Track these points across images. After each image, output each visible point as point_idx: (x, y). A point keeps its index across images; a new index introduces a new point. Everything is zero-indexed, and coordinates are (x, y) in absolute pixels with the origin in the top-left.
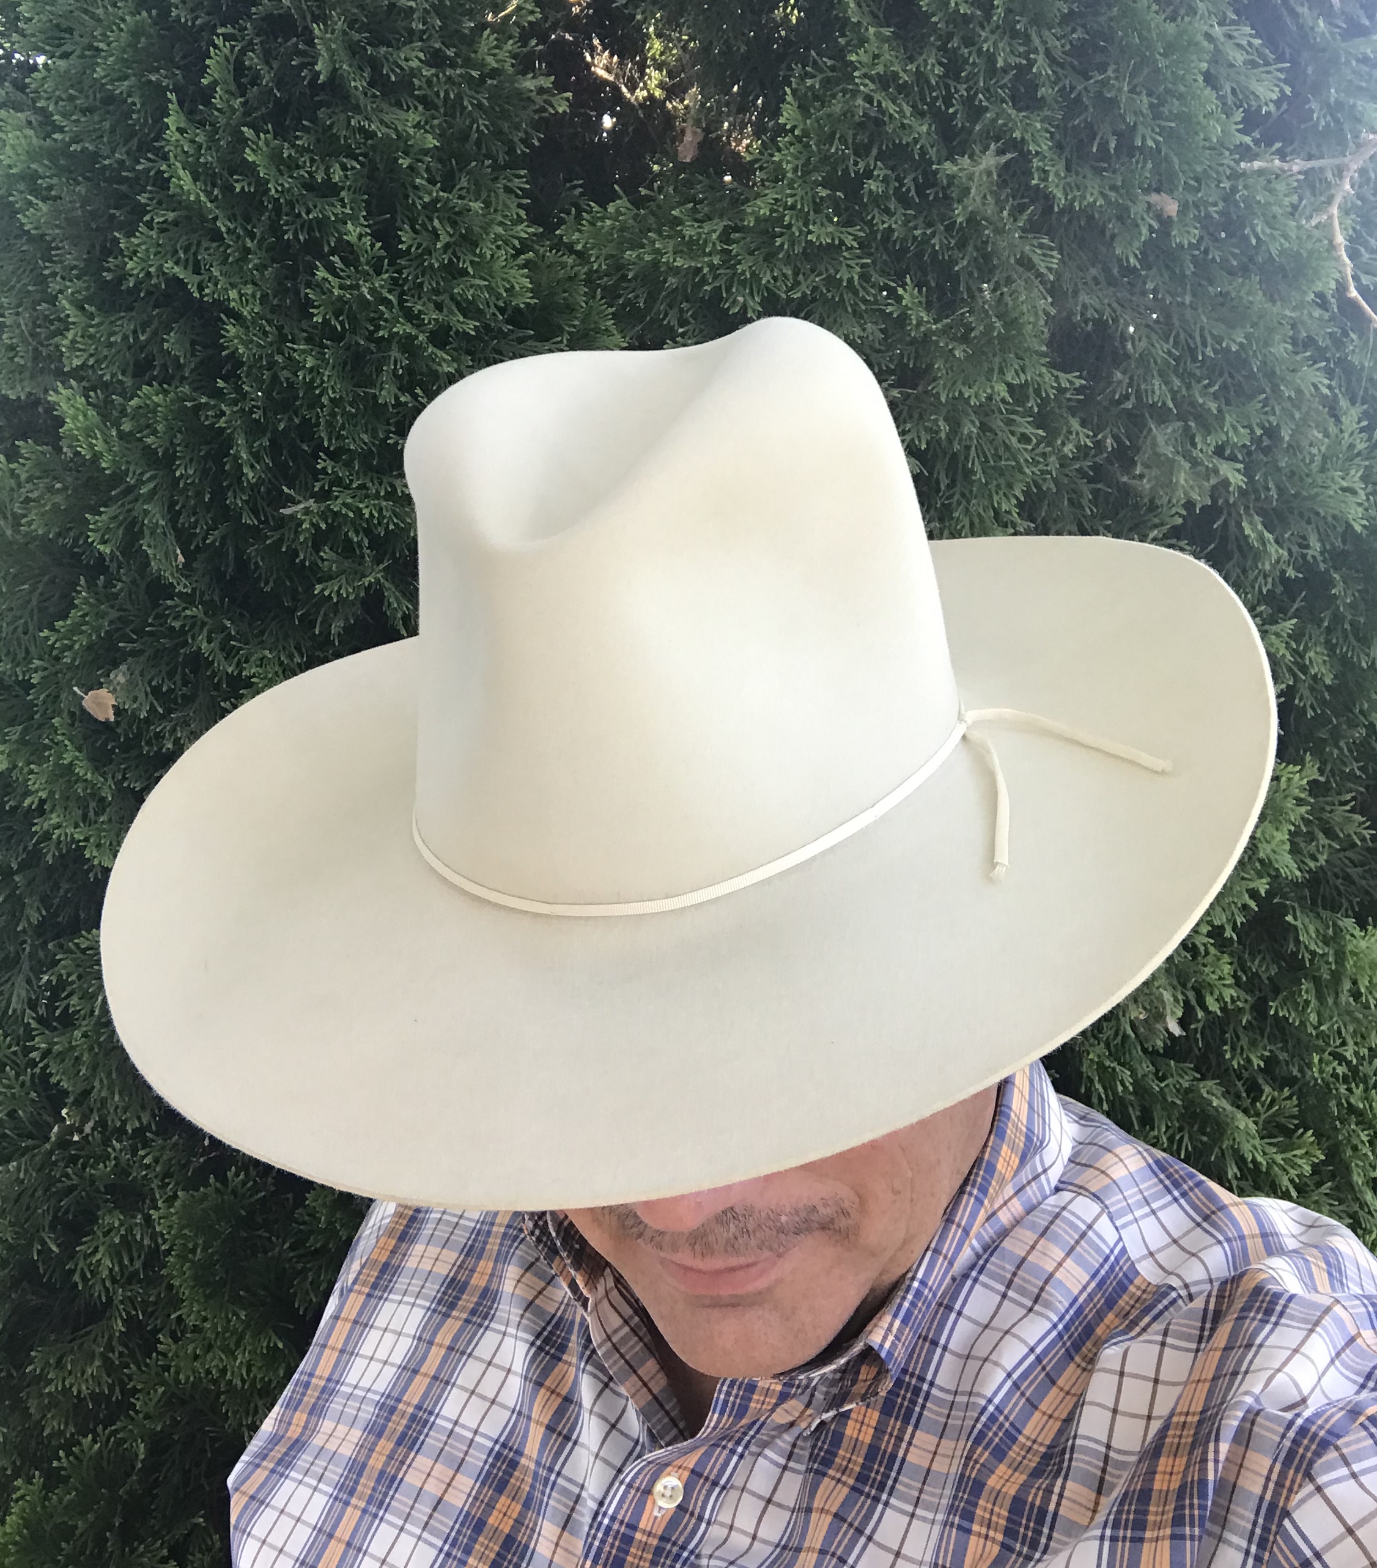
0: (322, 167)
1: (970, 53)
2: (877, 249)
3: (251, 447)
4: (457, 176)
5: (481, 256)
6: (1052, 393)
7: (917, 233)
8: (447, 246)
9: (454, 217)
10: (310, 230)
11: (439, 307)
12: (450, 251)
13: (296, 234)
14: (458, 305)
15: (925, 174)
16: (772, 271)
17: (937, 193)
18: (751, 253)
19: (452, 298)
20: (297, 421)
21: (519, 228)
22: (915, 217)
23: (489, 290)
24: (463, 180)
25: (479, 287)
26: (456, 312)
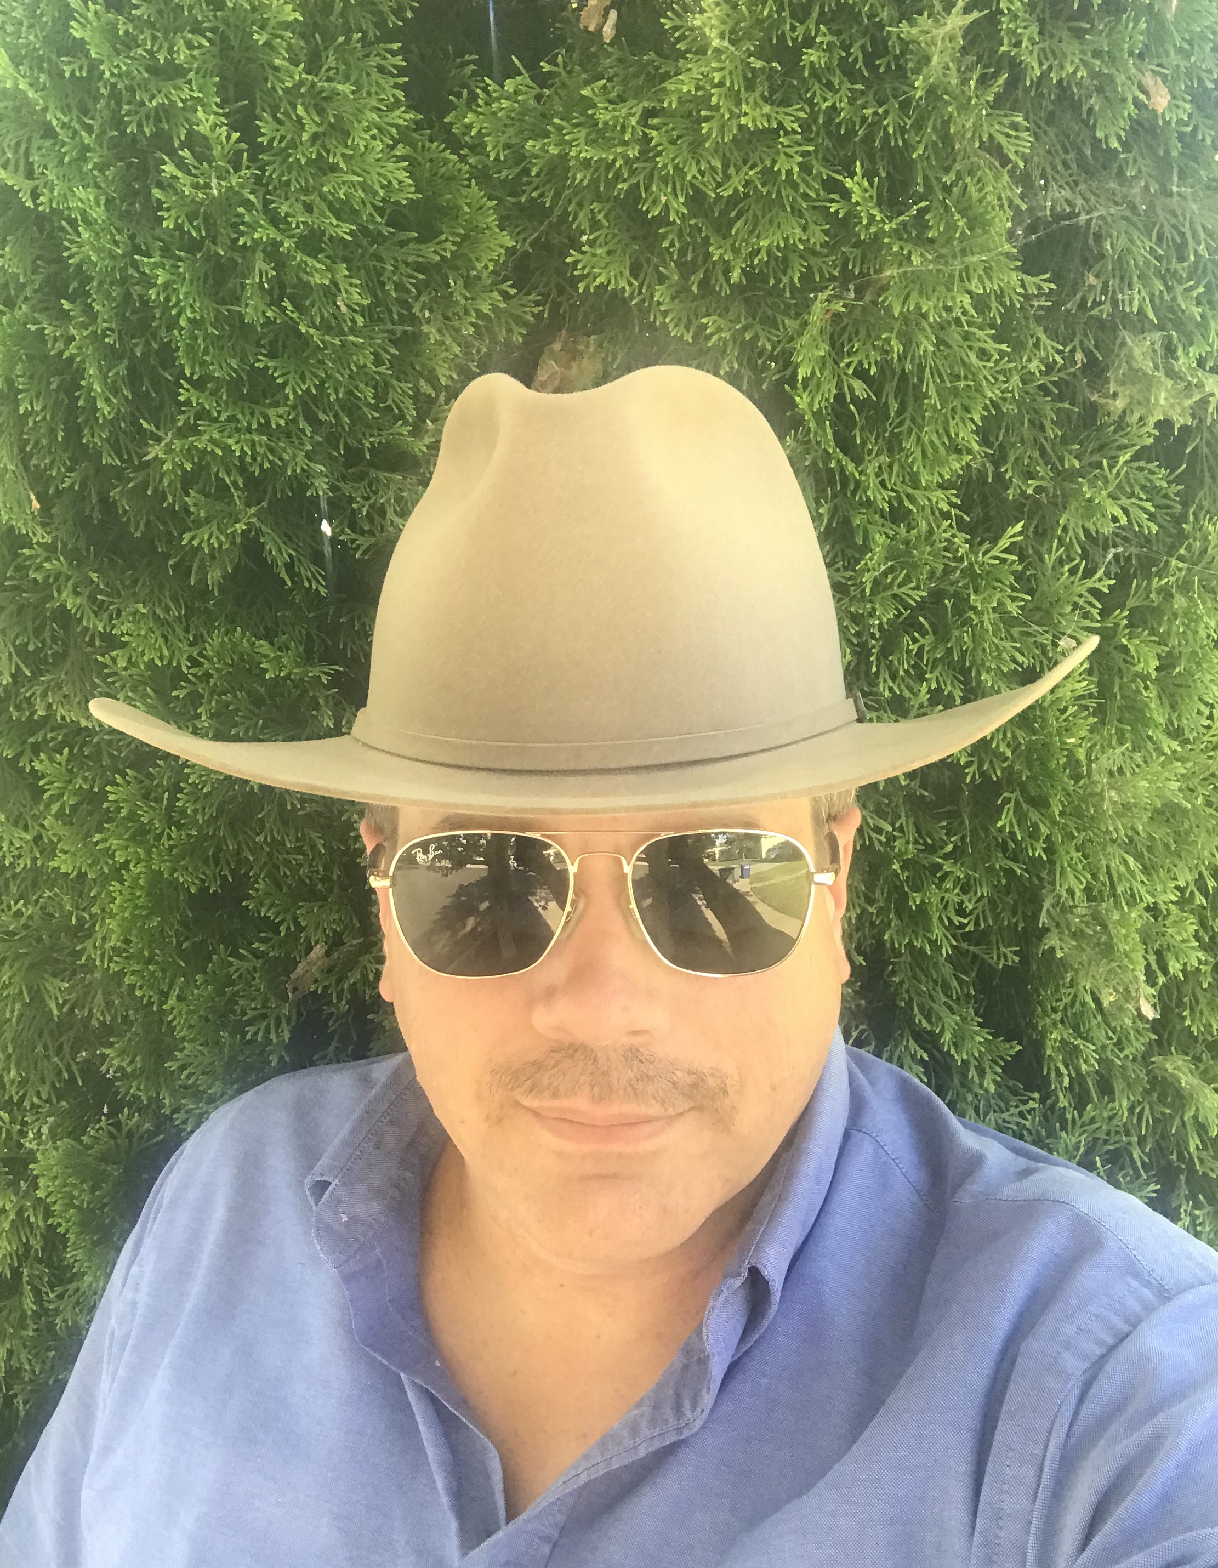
0: (166, 46)
2: (818, 133)
3: (106, 377)
4: (324, 54)
5: (355, 148)
7: (868, 112)
8: (315, 137)
9: (320, 101)
10: (158, 120)
11: (309, 208)
12: (319, 142)
13: (140, 125)
14: (331, 206)
15: (874, 41)
16: (698, 162)
17: (889, 64)
18: (673, 142)
19: (322, 197)
20: (155, 346)
21: (398, 113)
22: (863, 93)
23: (365, 187)
24: (331, 59)
25: (353, 184)
26: (328, 213)
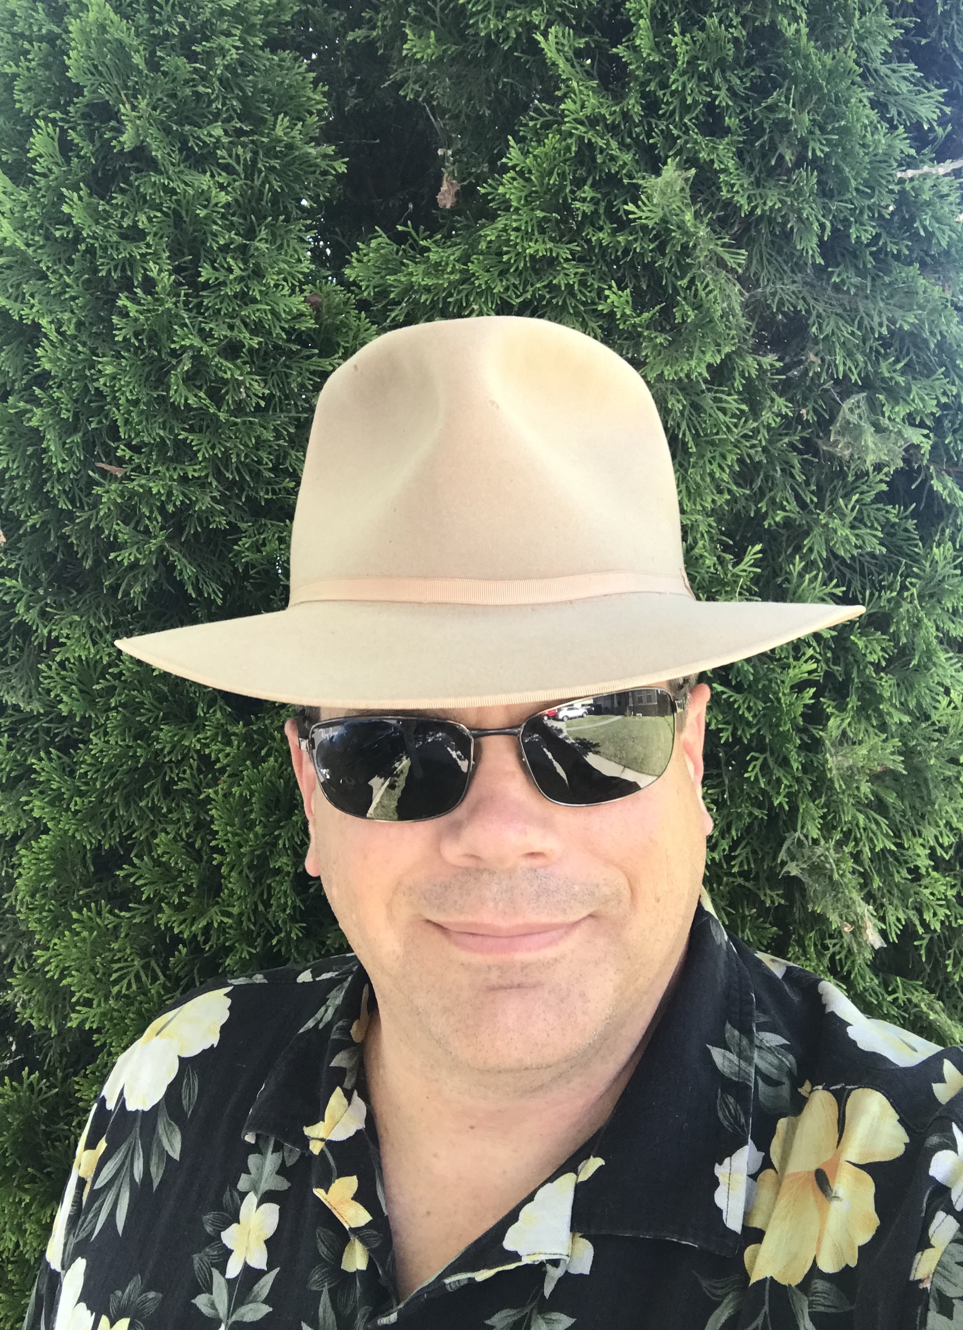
1: (664, 95)
4: (257, 229)
6: (754, 373)
8: (240, 278)
10: (123, 269)
11: (231, 327)
13: (109, 272)
14: (246, 325)
16: (502, 281)
19: (242, 320)
21: (305, 264)
23: (273, 312)
24: (263, 232)
25: (265, 311)
26: (244, 330)
